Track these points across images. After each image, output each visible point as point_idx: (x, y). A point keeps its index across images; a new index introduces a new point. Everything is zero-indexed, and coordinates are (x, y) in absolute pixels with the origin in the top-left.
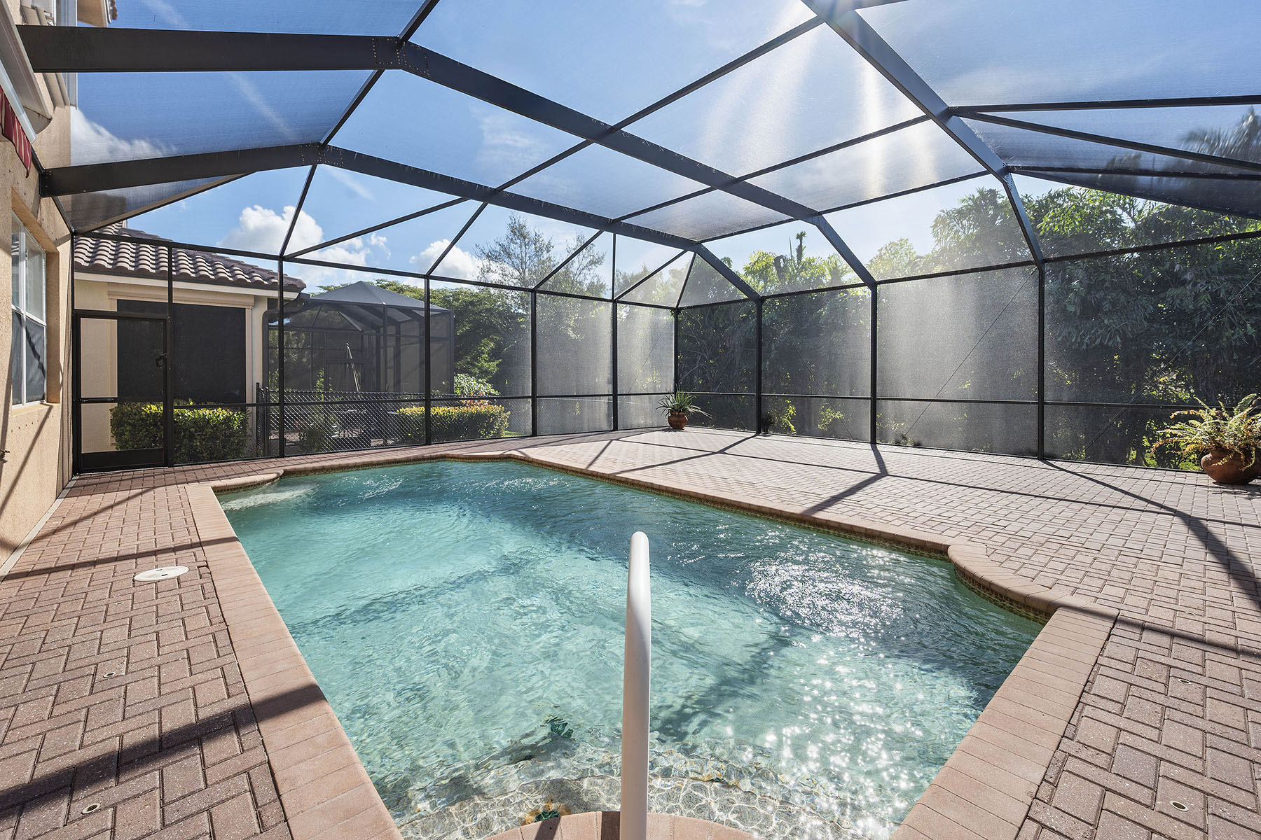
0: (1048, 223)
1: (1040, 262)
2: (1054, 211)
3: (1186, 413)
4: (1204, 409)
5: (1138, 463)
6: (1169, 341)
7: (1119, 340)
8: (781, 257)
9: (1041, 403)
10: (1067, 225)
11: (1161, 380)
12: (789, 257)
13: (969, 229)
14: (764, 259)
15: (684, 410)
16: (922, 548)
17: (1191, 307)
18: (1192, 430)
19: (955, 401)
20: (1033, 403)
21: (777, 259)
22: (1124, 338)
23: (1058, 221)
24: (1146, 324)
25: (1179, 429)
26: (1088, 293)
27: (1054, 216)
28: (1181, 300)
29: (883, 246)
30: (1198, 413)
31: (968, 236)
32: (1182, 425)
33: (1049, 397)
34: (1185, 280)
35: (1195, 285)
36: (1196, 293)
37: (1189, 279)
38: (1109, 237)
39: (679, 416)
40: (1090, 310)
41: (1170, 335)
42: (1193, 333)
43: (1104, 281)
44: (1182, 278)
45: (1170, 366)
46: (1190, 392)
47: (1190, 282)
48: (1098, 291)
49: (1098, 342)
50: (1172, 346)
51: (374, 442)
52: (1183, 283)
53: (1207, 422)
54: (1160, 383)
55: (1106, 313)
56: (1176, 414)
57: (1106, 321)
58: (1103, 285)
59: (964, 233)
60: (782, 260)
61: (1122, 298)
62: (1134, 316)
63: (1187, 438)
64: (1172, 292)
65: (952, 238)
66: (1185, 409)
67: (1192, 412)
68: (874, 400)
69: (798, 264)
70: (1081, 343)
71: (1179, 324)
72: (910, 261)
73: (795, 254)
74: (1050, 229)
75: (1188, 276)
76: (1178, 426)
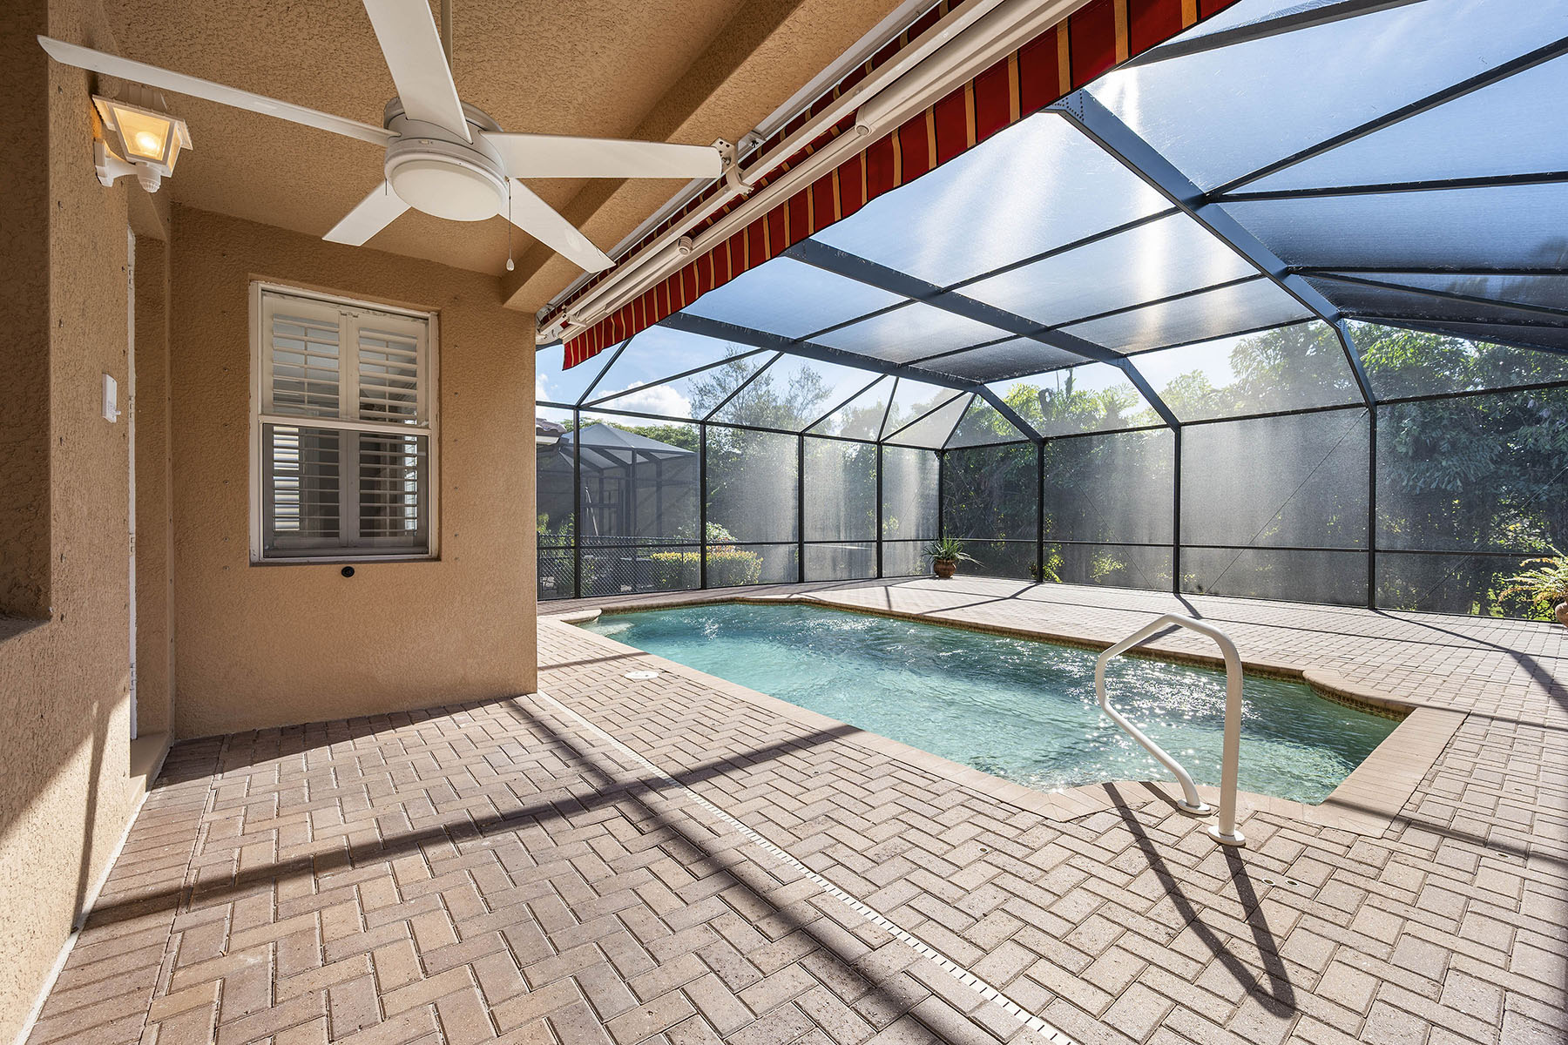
0: (1373, 355)
1: (1372, 405)
2: (1381, 342)
3: (1538, 560)
4: (1559, 557)
5: (1484, 613)
6: (1521, 485)
7: (1459, 483)
8: (1047, 390)
9: (1372, 551)
10: (1397, 358)
11: (1511, 528)
12: (1056, 390)
13: (1276, 359)
14: (1025, 393)
15: (953, 558)
16: (1275, 674)
17: (1548, 447)
18: (1544, 578)
19: (1272, 549)
20: (1363, 551)
21: (1042, 394)
22: (1466, 482)
23: (1386, 353)
24: (1492, 467)
25: (1531, 577)
26: (1423, 431)
27: (1382, 348)
28: (1536, 440)
29: (1173, 379)
30: (1551, 561)
31: (1274, 367)
32: (1533, 573)
33: (1381, 543)
34: (1541, 417)
35: (1553, 422)
36: (1554, 431)
37: (1545, 416)
38: (1450, 369)
39: (947, 564)
40: (1424, 450)
41: (1522, 478)
42: (1550, 476)
43: (1441, 418)
44: (1537, 416)
45: (1522, 512)
46: (1546, 541)
47: (1546, 419)
48: (1434, 430)
49: (1434, 486)
50: (1524, 491)
51: (624, 588)
52: (1539, 421)
53: (1561, 570)
54: (1510, 531)
55: (1443, 454)
56: (1527, 561)
57: (1444, 463)
58: (1441, 422)
59: (1269, 363)
60: (1047, 394)
61: (1464, 437)
62: (1478, 458)
63: (1539, 586)
64: (1524, 430)
65: (1254, 369)
66: (1537, 557)
67: (1544, 560)
68: (1177, 547)
69: (1067, 398)
70: (1413, 488)
71: (1534, 466)
72: (1204, 395)
73: (1063, 387)
74: (1377, 361)
75: (1544, 413)
76: (1529, 574)
